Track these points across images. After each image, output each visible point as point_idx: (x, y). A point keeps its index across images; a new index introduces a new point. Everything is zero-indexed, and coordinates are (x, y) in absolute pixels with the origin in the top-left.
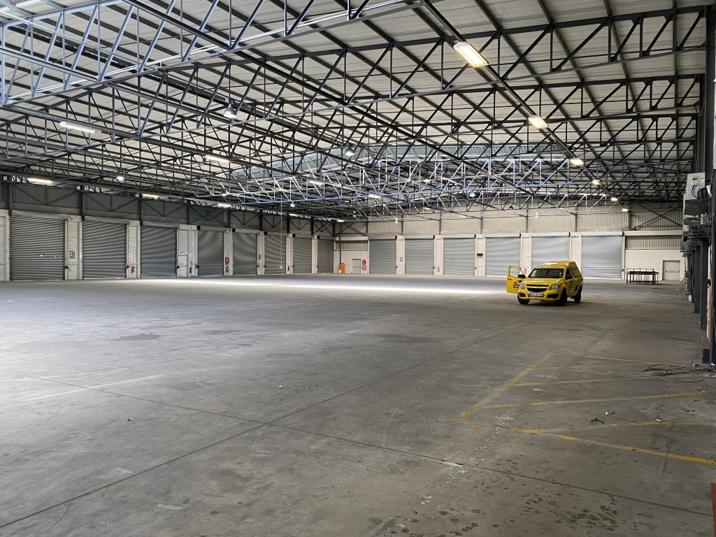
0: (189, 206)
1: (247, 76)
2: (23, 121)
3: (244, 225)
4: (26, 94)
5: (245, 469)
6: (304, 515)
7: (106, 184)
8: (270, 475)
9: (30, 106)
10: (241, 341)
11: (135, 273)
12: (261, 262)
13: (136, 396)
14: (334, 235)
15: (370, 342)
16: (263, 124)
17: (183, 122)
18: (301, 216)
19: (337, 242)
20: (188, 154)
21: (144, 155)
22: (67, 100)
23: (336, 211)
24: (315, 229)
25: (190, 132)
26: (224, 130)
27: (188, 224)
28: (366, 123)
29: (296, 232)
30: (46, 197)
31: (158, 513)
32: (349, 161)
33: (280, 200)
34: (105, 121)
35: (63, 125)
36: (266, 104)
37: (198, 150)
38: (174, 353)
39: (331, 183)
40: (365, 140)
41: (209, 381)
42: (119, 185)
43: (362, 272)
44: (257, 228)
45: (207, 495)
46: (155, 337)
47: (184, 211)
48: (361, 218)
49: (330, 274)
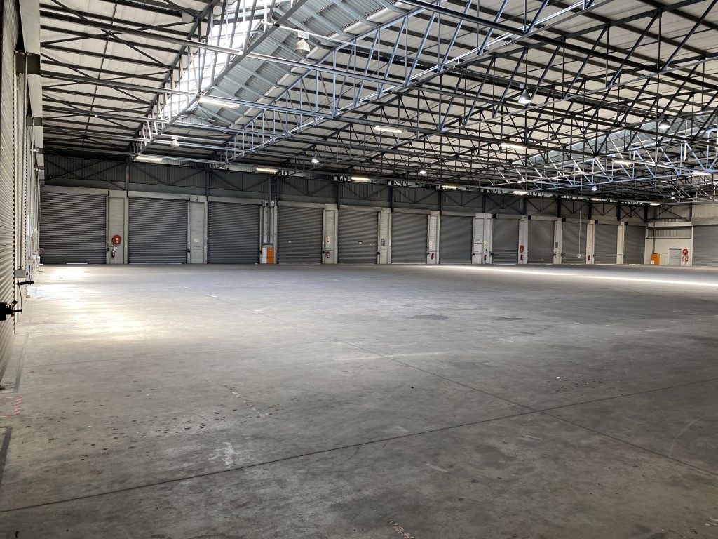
0: (485, 196)
1: (544, 57)
2: (348, 129)
3: (540, 212)
4: (350, 105)
5: (510, 448)
6: (562, 504)
7: (412, 179)
8: (534, 459)
9: (353, 115)
10: (525, 330)
11: (434, 260)
12: (558, 250)
13: (421, 368)
14: (646, 220)
15: (676, 343)
16: (563, 105)
17: (481, 113)
18: (606, 200)
19: (649, 228)
20: (486, 143)
21: (445, 148)
22: (382, 106)
23: (648, 193)
24: (622, 214)
25: (487, 122)
26: (522, 116)
27: (484, 212)
28: (689, 88)
29: (599, 217)
30: (365, 193)
31: (427, 470)
32: (665, 135)
33: (580, 184)
34: (411, 121)
35: (377, 128)
36: (564, 84)
37: (494, 139)
38: (459, 334)
39: (642, 161)
40: (688, 109)
41: (488, 364)
42: (422, 179)
43: (683, 263)
44: (554, 215)
45: (470, 465)
46: (443, 318)
47: (480, 200)
48: (682, 200)
49: (639, 265)
